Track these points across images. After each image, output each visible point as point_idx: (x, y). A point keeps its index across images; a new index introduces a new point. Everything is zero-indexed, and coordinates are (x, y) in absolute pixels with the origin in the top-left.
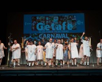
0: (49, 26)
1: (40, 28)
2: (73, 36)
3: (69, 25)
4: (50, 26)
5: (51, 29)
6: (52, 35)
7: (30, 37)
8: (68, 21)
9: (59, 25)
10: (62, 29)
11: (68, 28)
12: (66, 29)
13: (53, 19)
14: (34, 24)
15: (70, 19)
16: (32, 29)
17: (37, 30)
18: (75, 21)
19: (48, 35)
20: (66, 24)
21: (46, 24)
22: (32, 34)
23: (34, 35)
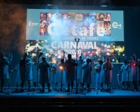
1: (53, 31)
2: (106, 46)
6: (72, 43)
7: (37, 45)
9: (84, 28)
10: (88, 34)
15: (101, 19)
16: (41, 34)
17: (48, 34)
19: (65, 43)
20: (95, 27)
22: (40, 41)
23: (42, 42)
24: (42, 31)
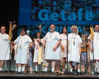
0: (57, 14)
1: (44, 17)
3: (87, 13)
4: (59, 14)
5: (60, 19)
8: (86, 7)
9: (73, 13)
10: (77, 19)
11: (87, 18)
12: (84, 19)
13: (63, 5)
14: (34, 12)
15: (89, 5)
16: (32, 19)
17: (39, 20)
18: (97, 7)
20: (84, 12)
21: (52, 12)
22: (31, 26)
23: (33, 27)
24: (33, 17)
